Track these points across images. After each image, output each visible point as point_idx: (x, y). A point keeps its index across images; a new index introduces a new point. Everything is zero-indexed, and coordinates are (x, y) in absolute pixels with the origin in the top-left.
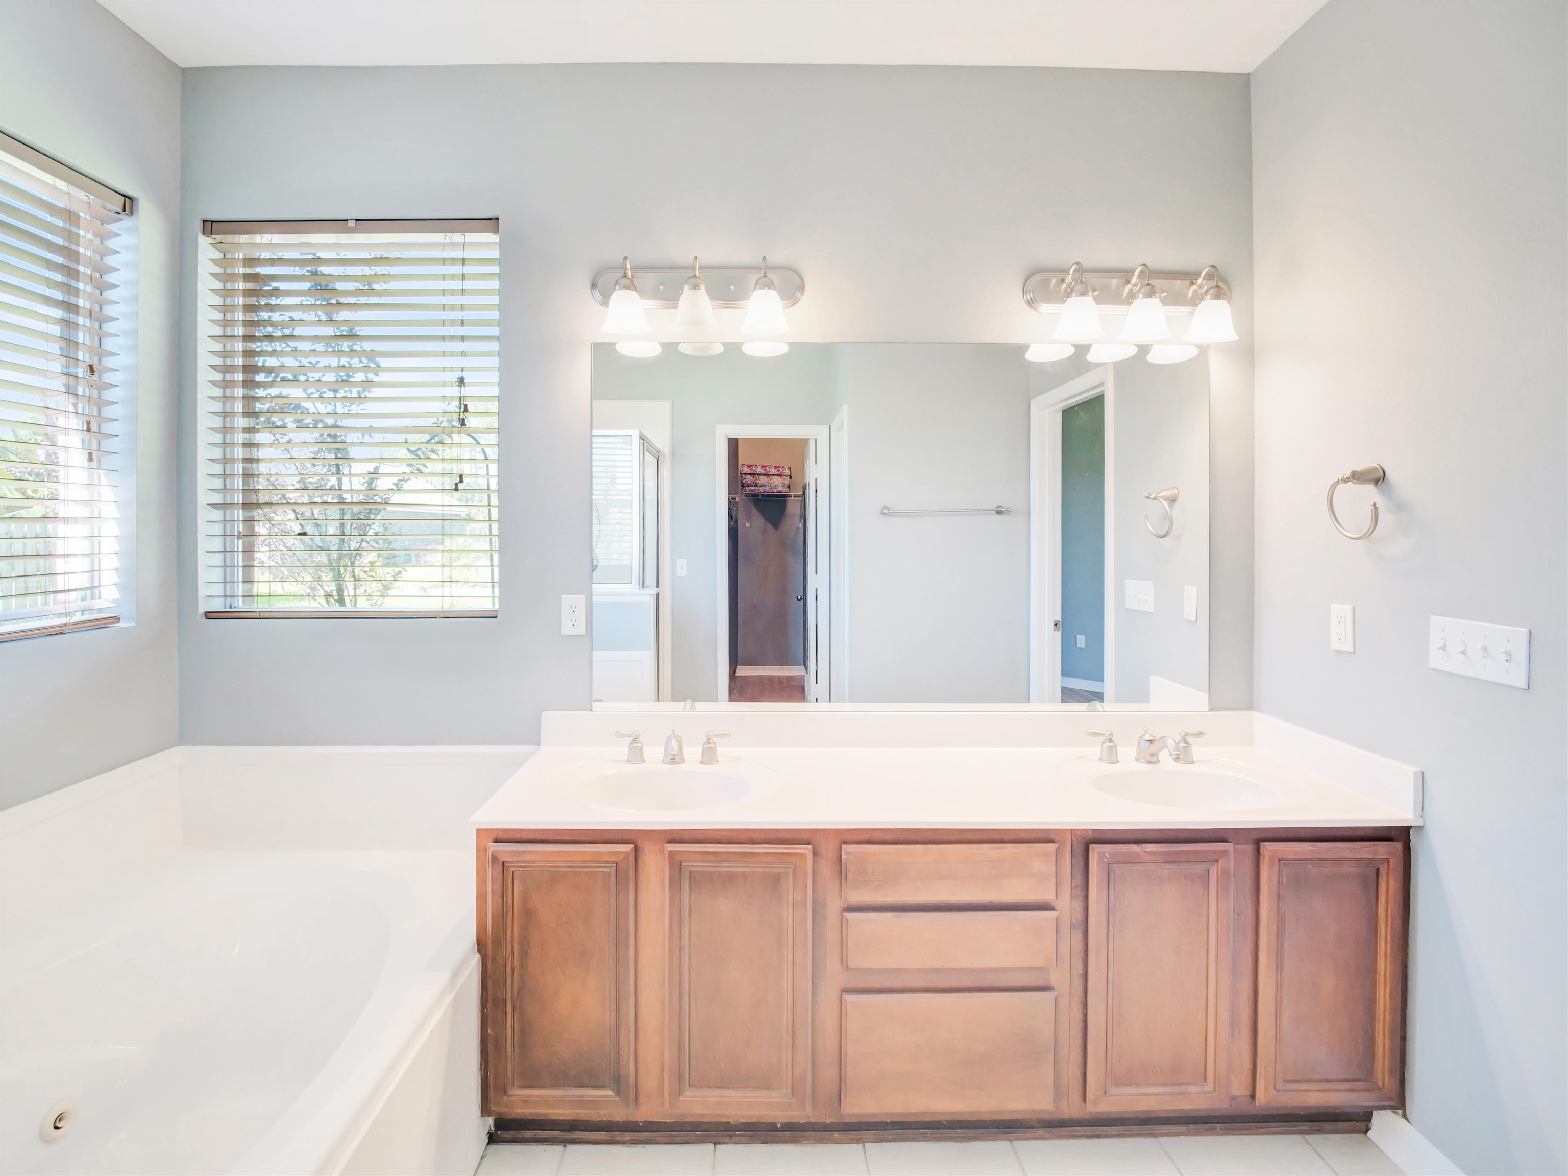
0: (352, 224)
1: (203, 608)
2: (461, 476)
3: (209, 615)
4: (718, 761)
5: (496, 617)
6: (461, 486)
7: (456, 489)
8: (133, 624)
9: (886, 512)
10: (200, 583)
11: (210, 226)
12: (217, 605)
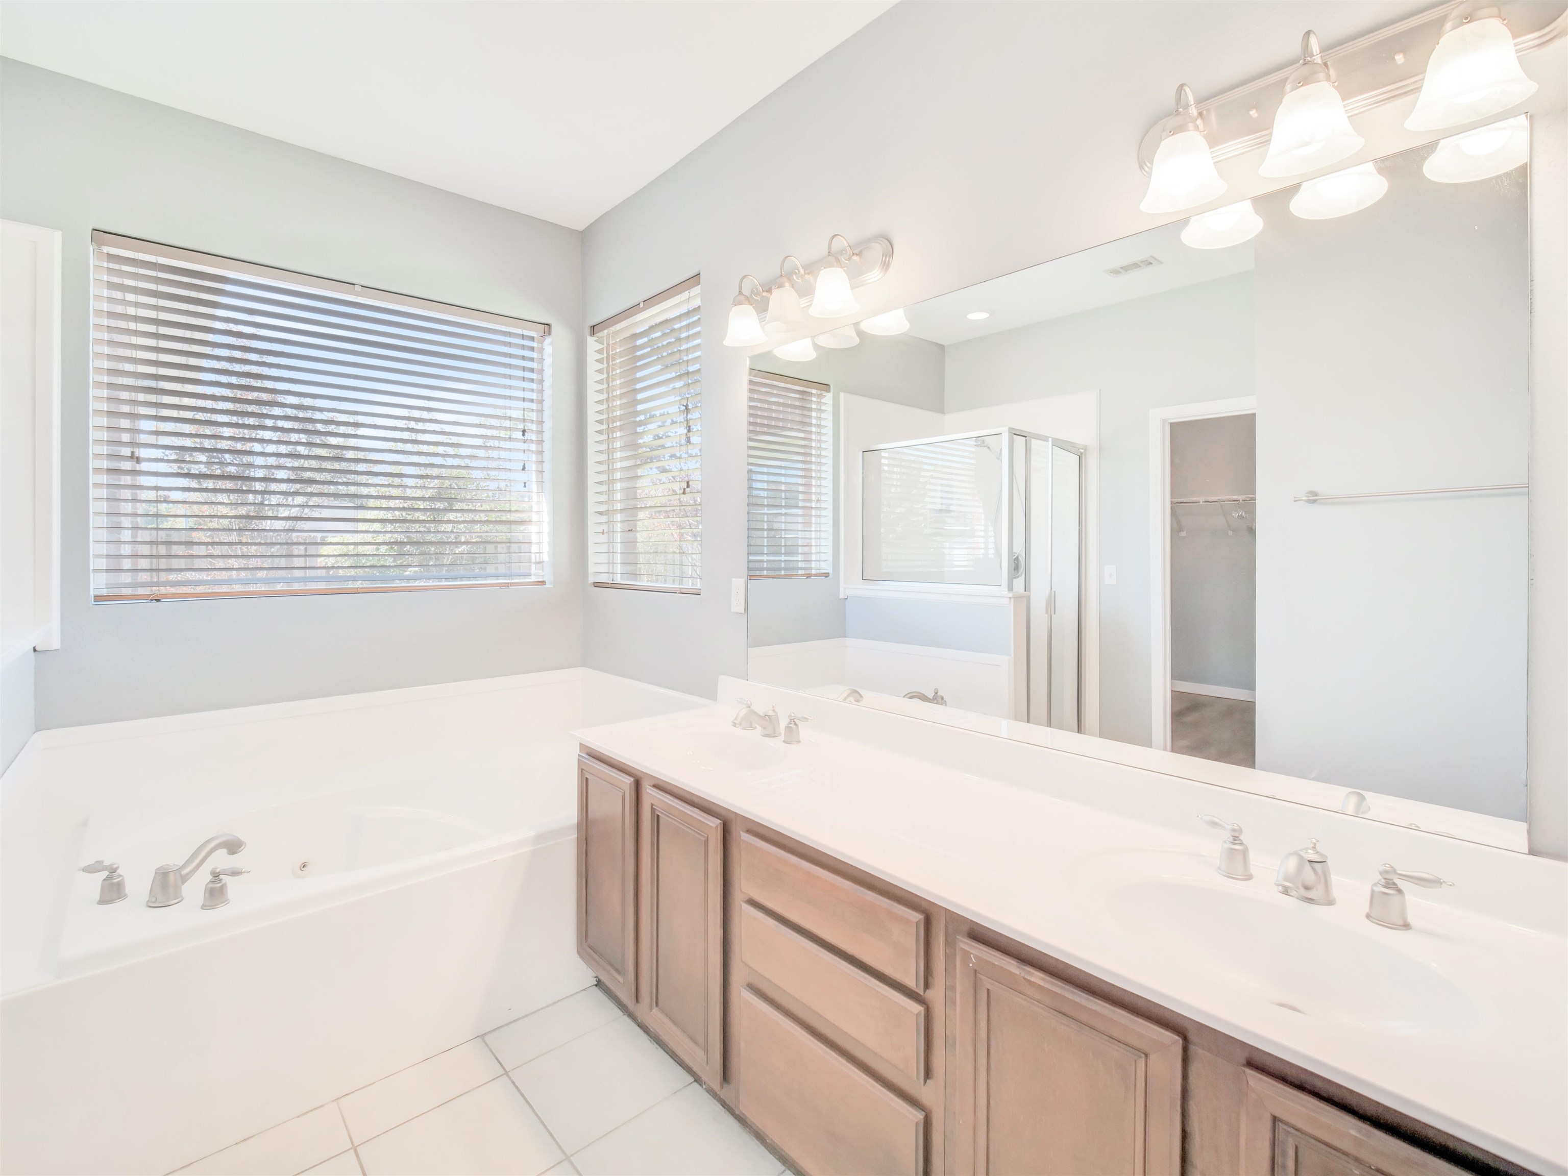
0: (641, 305)
1: (591, 580)
2: (688, 483)
3: (597, 585)
4: (799, 742)
5: (700, 594)
6: (688, 490)
7: (684, 493)
8: (552, 586)
9: (1313, 498)
10: (590, 563)
11: (593, 329)
12: (603, 578)
